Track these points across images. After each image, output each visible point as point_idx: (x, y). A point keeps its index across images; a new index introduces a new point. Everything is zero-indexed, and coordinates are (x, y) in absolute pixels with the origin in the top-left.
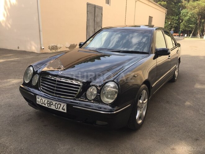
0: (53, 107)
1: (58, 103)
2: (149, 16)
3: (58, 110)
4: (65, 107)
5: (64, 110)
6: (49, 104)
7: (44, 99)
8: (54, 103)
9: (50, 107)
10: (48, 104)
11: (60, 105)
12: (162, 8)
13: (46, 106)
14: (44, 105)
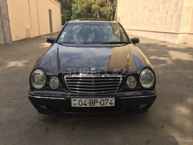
0: (97, 105)
1: (104, 99)
2: (49, 9)
3: (104, 106)
4: (113, 102)
5: (112, 104)
6: (92, 103)
7: (83, 100)
8: (99, 100)
9: (93, 106)
10: (90, 103)
11: (107, 101)
12: (57, 2)
13: (88, 106)
14: (85, 106)
